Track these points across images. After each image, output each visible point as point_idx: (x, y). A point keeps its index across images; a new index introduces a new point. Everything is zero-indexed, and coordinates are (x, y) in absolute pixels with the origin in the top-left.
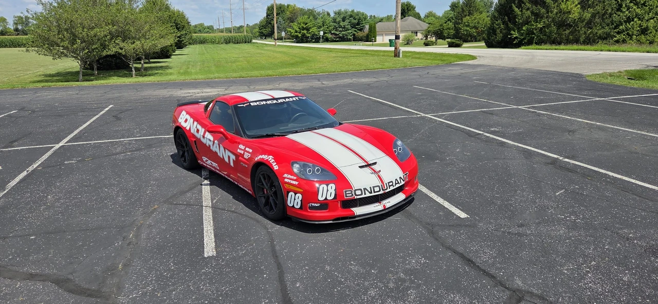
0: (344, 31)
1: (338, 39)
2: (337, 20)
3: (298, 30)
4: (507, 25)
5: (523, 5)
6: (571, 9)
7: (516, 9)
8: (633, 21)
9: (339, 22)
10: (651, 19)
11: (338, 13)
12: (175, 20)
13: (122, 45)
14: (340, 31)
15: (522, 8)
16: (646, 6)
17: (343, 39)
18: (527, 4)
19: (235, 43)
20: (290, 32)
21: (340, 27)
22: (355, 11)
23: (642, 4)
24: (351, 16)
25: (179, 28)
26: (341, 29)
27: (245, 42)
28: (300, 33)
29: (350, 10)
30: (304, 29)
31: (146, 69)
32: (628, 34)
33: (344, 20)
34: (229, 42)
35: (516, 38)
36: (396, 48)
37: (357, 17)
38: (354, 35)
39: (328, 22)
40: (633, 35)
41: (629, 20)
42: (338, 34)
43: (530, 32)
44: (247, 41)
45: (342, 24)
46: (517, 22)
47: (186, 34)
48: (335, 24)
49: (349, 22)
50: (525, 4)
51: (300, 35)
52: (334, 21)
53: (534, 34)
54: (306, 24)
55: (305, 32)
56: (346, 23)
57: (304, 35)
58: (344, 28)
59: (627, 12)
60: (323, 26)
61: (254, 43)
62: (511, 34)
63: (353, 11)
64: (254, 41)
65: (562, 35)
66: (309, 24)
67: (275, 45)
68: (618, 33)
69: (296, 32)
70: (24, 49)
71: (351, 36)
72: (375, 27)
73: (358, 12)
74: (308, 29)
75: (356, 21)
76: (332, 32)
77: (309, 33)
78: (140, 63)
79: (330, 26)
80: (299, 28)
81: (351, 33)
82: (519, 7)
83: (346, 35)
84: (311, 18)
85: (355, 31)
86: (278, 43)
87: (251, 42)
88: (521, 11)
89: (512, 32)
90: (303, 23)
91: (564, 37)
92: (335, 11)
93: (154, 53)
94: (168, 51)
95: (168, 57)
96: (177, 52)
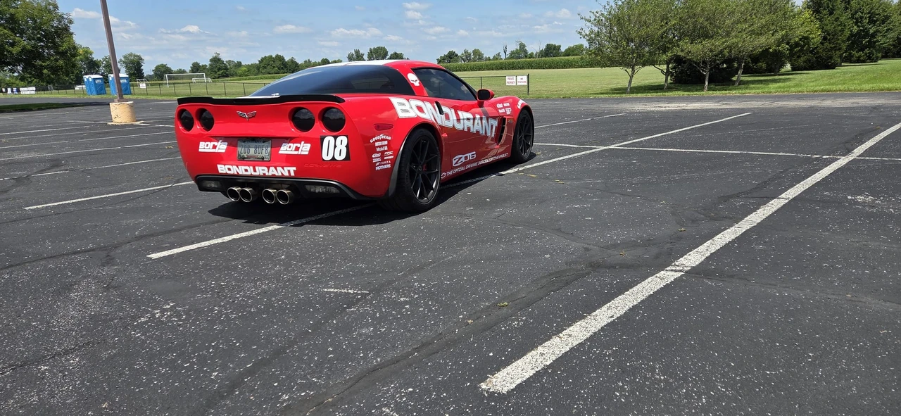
12: (872, 9)
13: (689, 47)
25: (876, 21)
31: (742, 83)
93: (805, 62)
94: (831, 58)
95: (832, 67)
96: (880, 62)
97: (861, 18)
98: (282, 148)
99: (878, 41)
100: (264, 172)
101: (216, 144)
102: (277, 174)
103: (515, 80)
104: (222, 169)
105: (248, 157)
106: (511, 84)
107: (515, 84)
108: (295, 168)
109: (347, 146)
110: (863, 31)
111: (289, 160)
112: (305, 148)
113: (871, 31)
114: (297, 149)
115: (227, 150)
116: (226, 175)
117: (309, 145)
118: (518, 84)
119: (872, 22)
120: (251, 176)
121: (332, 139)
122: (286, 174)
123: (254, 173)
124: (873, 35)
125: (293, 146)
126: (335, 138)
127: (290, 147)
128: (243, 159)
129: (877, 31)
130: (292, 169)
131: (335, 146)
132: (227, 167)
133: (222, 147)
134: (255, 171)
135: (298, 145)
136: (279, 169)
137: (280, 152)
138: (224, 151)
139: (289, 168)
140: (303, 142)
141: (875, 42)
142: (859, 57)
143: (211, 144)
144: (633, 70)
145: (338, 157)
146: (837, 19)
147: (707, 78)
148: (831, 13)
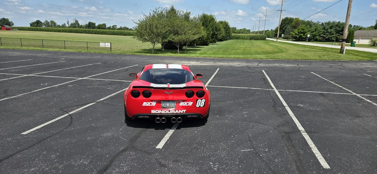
0: (330, 35)
1: (324, 40)
2: (326, 28)
3: (297, 33)
9: (328, 29)
11: (328, 23)
12: (216, 26)
14: (327, 35)
17: (328, 40)
19: (255, 40)
20: (292, 34)
21: (328, 32)
22: (341, 22)
24: (337, 26)
25: (217, 30)
26: (328, 34)
27: (262, 39)
28: (298, 35)
29: (337, 22)
30: (301, 33)
31: (188, 50)
33: (331, 28)
34: (252, 39)
36: (342, 47)
37: (342, 26)
38: (337, 37)
39: (319, 29)
42: (325, 37)
44: (263, 39)
45: (329, 30)
47: (220, 33)
48: (324, 30)
49: (335, 30)
51: (298, 37)
52: (324, 28)
54: (304, 30)
55: (302, 34)
56: (332, 30)
57: (301, 36)
58: (331, 33)
60: (315, 31)
61: (267, 40)
63: (339, 22)
64: (267, 39)
66: (305, 30)
67: (276, 41)
69: (296, 34)
70: (132, 37)
71: (334, 38)
72: (353, 34)
73: (343, 23)
74: (304, 33)
75: (340, 29)
76: (321, 35)
77: (305, 35)
78: (185, 47)
79: (320, 32)
80: (298, 32)
81: (335, 36)
83: (331, 38)
84: (308, 26)
85: (339, 35)
86: (278, 41)
87: (265, 39)
90: (302, 29)
92: (325, 22)
93: (200, 43)
94: (207, 42)
95: (207, 45)
96: (217, 43)
97: (213, 29)
98: (180, 104)
99: (218, 37)
100: (173, 112)
101: (151, 103)
102: (178, 112)
103: (104, 45)
104: (153, 112)
105: (166, 107)
106: (102, 46)
107: (104, 46)
108: (186, 110)
109: (204, 102)
110: (214, 33)
111: (183, 107)
112: (191, 104)
113: (216, 34)
114: (188, 104)
115: (156, 105)
116: (155, 113)
117: (192, 103)
118: (106, 46)
119: (216, 30)
120: (167, 113)
121: (200, 100)
122: (182, 112)
123: (168, 113)
124: (217, 35)
125: (186, 103)
126: (201, 100)
127: (184, 103)
128: (164, 108)
129: (217, 34)
130: (184, 111)
131: (201, 102)
132: (156, 111)
133: (154, 104)
134: (169, 111)
135: (188, 103)
136: (180, 111)
137: (180, 105)
138: (155, 105)
139: (183, 110)
140: (190, 102)
141: (217, 37)
142: (211, 41)
143: (149, 103)
144: (154, 44)
145: (201, 106)
146: (208, 29)
147: (179, 48)
148: (206, 27)
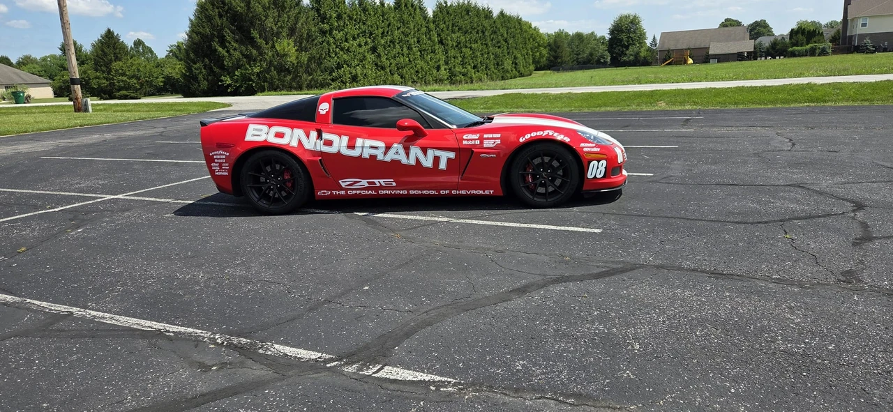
4: (211, 69)
5: (227, 44)
6: (289, 51)
7: (220, 49)
8: (343, 67)
10: (357, 66)
15: (227, 48)
16: (350, 52)
18: (233, 43)
23: (346, 50)
32: (342, 81)
35: (229, 85)
36: (76, 99)
40: (346, 82)
41: (339, 66)
43: (245, 78)
46: (225, 65)
50: (230, 43)
53: (251, 80)
59: (336, 58)
62: (222, 81)
65: (284, 81)
68: (333, 80)
82: (223, 46)
88: (228, 52)
89: (223, 78)
91: (286, 83)
